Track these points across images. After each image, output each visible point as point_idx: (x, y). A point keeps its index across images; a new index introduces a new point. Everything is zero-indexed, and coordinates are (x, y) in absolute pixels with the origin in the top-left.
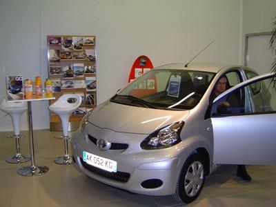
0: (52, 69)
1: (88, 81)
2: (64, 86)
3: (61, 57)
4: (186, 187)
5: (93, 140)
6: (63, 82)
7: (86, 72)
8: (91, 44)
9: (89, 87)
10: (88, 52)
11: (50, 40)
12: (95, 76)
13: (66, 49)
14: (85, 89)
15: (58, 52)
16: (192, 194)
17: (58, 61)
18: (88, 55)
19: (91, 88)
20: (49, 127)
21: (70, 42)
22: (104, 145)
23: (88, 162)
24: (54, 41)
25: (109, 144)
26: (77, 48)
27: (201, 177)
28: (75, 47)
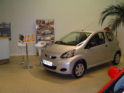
0: (37, 32)
1: (51, 37)
2: (42, 39)
3: (41, 28)
4: (76, 72)
5: (46, 56)
6: (42, 37)
7: (51, 34)
8: (52, 23)
9: (51, 39)
10: (51, 26)
11: (37, 21)
12: (54, 35)
13: (43, 25)
14: (50, 40)
15: (40, 26)
16: (79, 75)
17: (40, 29)
18: (51, 27)
19: (52, 40)
20: (36, 54)
21: (44, 22)
22: (49, 57)
23: (44, 63)
24: (38, 22)
25: (51, 57)
26: (47, 24)
27: (83, 70)
28: (46, 24)
